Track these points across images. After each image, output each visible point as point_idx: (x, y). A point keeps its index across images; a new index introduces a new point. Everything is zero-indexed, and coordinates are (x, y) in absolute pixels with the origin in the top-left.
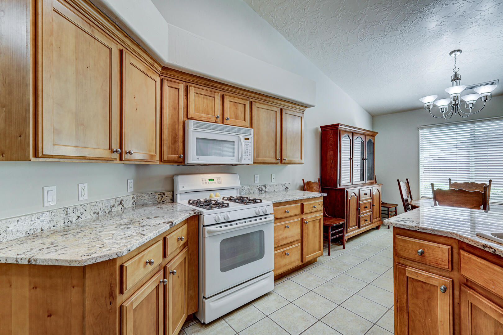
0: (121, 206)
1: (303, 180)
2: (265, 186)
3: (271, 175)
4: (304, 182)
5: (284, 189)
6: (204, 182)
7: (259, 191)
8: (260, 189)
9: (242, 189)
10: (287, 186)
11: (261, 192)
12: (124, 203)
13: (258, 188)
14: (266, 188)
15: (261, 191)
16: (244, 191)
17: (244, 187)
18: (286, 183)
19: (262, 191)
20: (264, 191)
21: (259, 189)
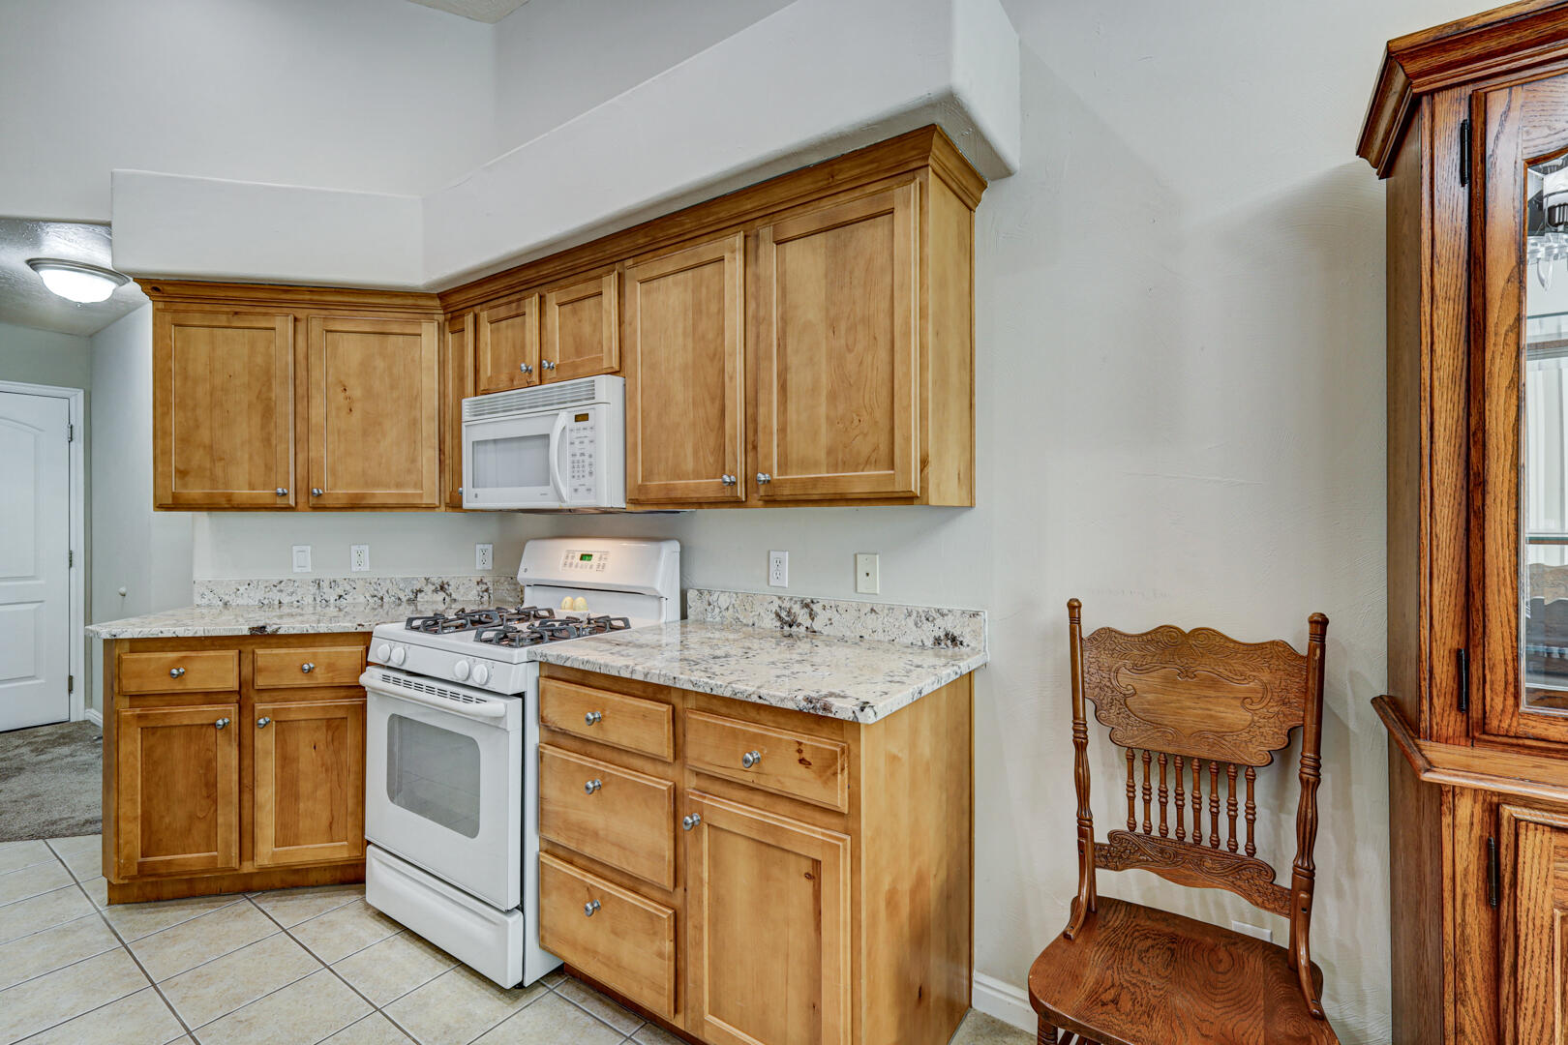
0: (442, 595)
1: (1074, 607)
2: (807, 606)
3: (856, 555)
4: (1075, 619)
5: (929, 643)
6: (569, 561)
7: (778, 624)
8: (783, 614)
9: (710, 604)
10: (949, 624)
11: (786, 628)
12: (451, 590)
13: (775, 607)
14: (812, 616)
15: (790, 626)
16: (717, 610)
17: (715, 597)
18: (945, 608)
19: (794, 628)
20: (802, 629)
21: (778, 615)
